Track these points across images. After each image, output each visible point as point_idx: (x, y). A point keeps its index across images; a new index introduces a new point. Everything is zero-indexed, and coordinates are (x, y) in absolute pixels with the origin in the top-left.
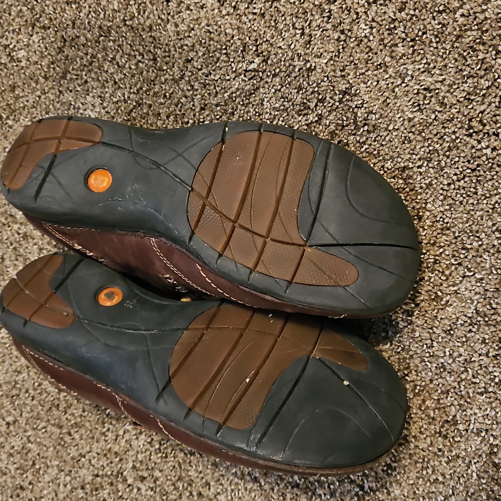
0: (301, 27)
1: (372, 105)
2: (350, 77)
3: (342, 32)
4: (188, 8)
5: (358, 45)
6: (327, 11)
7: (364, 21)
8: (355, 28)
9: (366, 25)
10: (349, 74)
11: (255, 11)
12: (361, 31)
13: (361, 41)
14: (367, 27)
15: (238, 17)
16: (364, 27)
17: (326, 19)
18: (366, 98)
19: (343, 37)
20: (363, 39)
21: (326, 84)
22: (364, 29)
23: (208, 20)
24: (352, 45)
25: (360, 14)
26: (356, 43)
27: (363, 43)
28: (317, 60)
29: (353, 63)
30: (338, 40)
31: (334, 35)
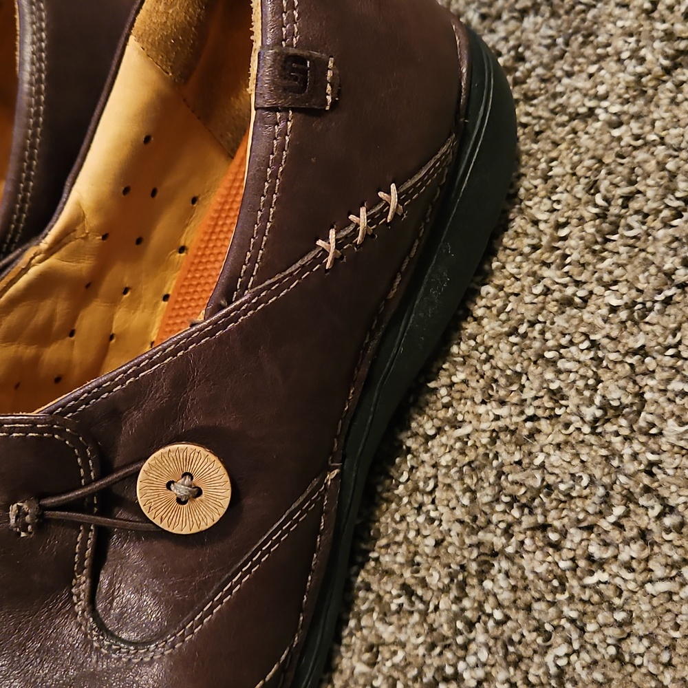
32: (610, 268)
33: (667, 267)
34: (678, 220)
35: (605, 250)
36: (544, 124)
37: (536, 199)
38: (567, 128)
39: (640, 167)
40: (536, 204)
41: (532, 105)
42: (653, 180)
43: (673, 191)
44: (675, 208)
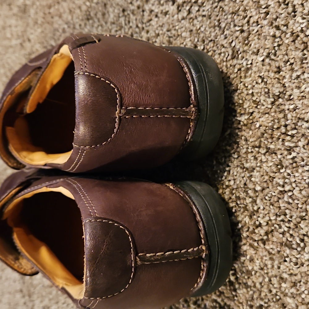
0: (240, 24)
1: (303, 112)
2: (285, 80)
3: (278, 28)
4: (156, 16)
5: (294, 41)
6: (263, 7)
7: (301, 14)
8: (291, 22)
9: (304, 19)
10: (284, 77)
11: (204, 13)
12: (297, 25)
13: (298, 36)
14: (305, 21)
15: (191, 20)
16: (301, 21)
17: (262, 15)
18: (299, 103)
19: (278, 33)
20: (300, 34)
21: (260, 86)
22: (301, 23)
23: (169, 25)
24: (287, 41)
25: (297, 6)
26: (291, 39)
27: (299, 38)
28: (254, 57)
29: (289, 63)
30: (274, 36)
31: (270, 31)
32: (254, 47)
33: (271, 34)
34: (268, 16)
35: (250, 41)
36: (211, 10)
37: (219, 37)
38: (218, 7)
39: (247, 6)
40: (219, 39)
41: (204, 7)
42: (253, 8)
43: (261, 7)
44: (265, 12)
